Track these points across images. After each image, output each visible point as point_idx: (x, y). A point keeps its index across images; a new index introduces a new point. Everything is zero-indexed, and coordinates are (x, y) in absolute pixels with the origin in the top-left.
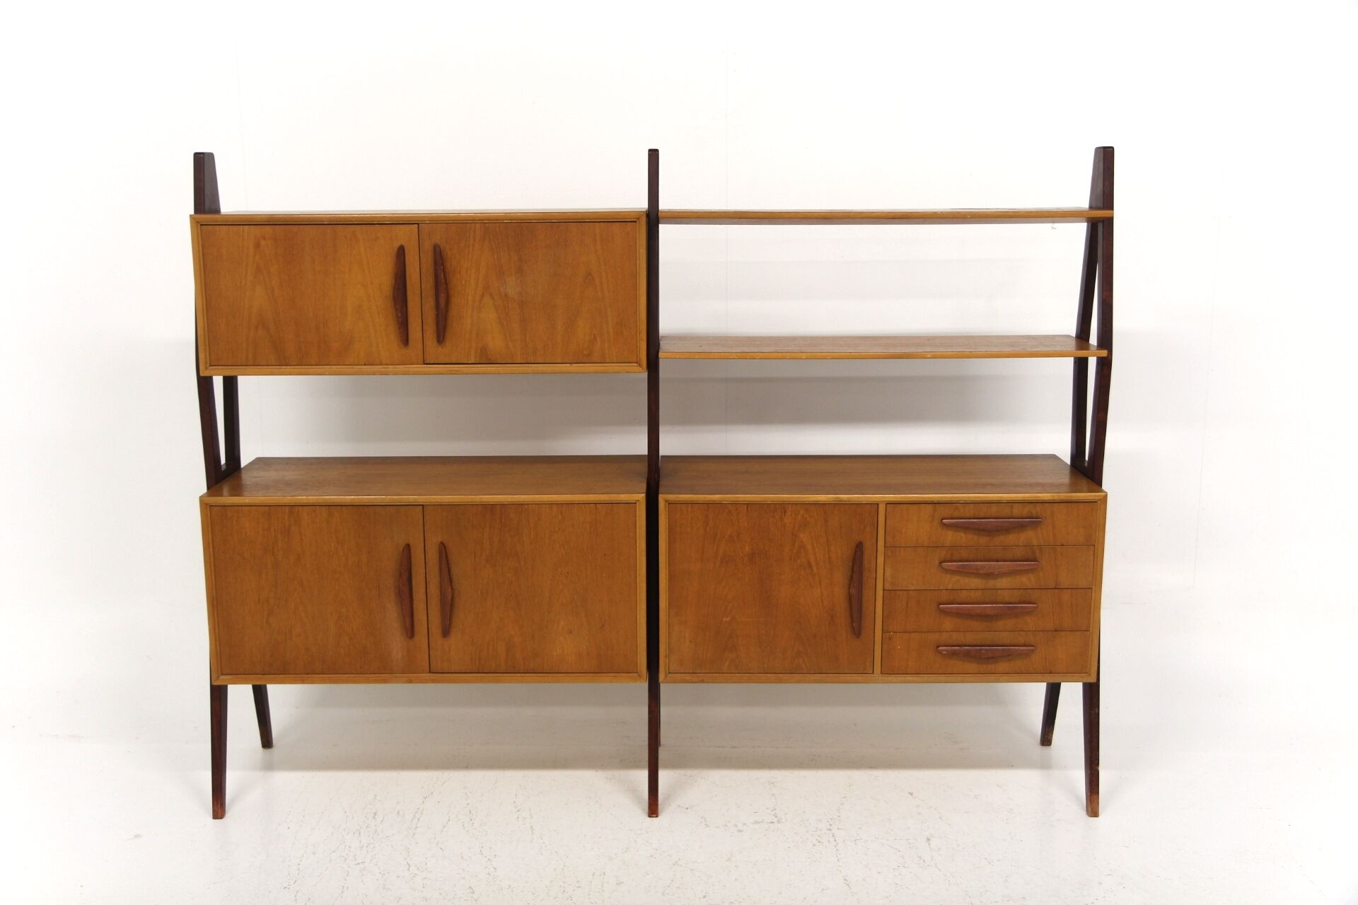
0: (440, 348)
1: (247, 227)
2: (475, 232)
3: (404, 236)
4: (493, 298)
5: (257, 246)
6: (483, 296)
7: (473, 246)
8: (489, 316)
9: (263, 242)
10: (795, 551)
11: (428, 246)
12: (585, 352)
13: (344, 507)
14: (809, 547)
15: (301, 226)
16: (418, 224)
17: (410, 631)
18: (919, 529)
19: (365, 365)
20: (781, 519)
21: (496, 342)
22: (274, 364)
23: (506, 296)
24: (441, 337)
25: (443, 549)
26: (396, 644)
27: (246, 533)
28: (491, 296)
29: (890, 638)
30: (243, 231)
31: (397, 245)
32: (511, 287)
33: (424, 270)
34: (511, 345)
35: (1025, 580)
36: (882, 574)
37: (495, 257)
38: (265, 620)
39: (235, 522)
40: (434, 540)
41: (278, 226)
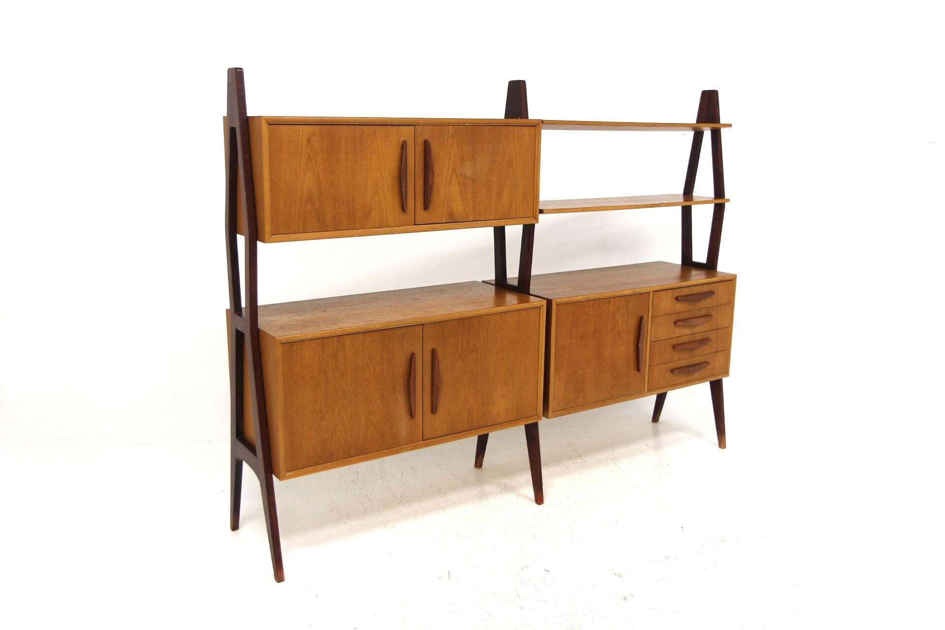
0: (425, 214)
1: (301, 126)
2: (448, 132)
3: (407, 134)
4: (458, 178)
5: (309, 141)
6: (451, 176)
7: (447, 141)
8: (455, 189)
9: (313, 139)
10: (613, 326)
11: (420, 142)
12: (507, 212)
13: (374, 333)
14: (620, 322)
15: (340, 126)
16: (414, 125)
17: (411, 414)
18: (666, 304)
19: (378, 228)
20: (608, 307)
21: (458, 207)
22: (317, 231)
23: (465, 175)
24: (426, 206)
25: (434, 353)
26: (403, 424)
27: (307, 361)
28: (456, 175)
29: (652, 369)
30: (299, 130)
31: (401, 140)
32: (468, 170)
33: (417, 158)
34: (467, 209)
35: (706, 327)
36: (651, 332)
37: (460, 148)
38: (318, 425)
39: (298, 354)
40: (428, 348)
41: (323, 126)
